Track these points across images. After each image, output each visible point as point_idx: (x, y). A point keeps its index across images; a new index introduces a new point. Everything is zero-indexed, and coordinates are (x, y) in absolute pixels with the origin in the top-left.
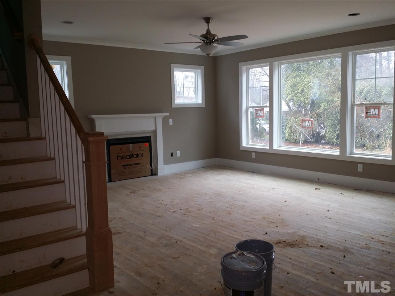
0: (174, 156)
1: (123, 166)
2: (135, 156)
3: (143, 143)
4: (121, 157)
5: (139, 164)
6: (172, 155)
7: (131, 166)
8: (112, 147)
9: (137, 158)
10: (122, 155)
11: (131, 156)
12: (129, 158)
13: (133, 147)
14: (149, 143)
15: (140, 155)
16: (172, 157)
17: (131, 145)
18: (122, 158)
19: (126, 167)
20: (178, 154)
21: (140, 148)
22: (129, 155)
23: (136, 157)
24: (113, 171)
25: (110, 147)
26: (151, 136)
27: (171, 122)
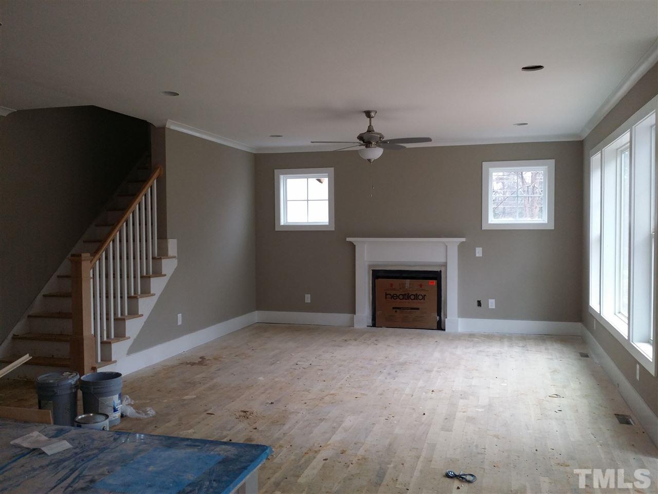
0: (482, 305)
1: (394, 308)
2: (412, 297)
3: (428, 281)
4: (390, 295)
5: (418, 309)
6: (479, 304)
7: (406, 310)
8: (378, 281)
9: (416, 301)
10: (392, 293)
11: (407, 296)
12: (403, 299)
13: (410, 284)
14: (436, 281)
15: (420, 297)
16: (479, 308)
17: (408, 281)
18: (392, 297)
19: (397, 310)
20: (492, 304)
21: (421, 287)
22: (403, 295)
23: (414, 299)
24: (378, 313)
25: (376, 280)
26: (441, 271)
27: (479, 252)
